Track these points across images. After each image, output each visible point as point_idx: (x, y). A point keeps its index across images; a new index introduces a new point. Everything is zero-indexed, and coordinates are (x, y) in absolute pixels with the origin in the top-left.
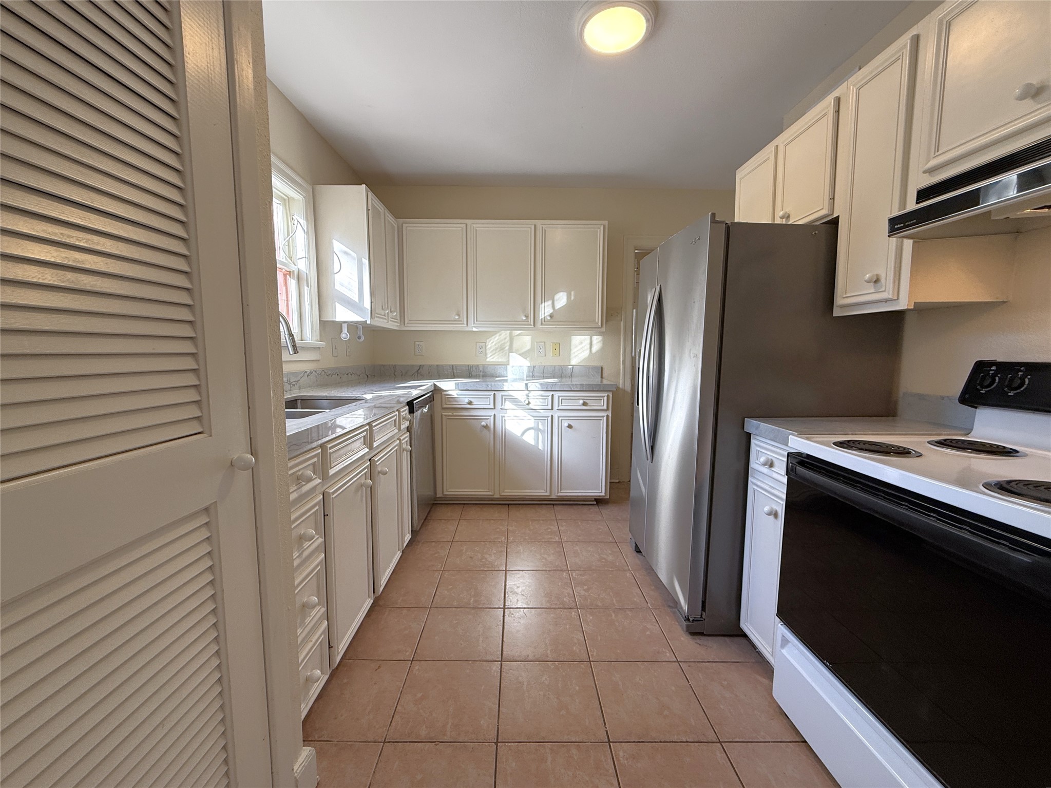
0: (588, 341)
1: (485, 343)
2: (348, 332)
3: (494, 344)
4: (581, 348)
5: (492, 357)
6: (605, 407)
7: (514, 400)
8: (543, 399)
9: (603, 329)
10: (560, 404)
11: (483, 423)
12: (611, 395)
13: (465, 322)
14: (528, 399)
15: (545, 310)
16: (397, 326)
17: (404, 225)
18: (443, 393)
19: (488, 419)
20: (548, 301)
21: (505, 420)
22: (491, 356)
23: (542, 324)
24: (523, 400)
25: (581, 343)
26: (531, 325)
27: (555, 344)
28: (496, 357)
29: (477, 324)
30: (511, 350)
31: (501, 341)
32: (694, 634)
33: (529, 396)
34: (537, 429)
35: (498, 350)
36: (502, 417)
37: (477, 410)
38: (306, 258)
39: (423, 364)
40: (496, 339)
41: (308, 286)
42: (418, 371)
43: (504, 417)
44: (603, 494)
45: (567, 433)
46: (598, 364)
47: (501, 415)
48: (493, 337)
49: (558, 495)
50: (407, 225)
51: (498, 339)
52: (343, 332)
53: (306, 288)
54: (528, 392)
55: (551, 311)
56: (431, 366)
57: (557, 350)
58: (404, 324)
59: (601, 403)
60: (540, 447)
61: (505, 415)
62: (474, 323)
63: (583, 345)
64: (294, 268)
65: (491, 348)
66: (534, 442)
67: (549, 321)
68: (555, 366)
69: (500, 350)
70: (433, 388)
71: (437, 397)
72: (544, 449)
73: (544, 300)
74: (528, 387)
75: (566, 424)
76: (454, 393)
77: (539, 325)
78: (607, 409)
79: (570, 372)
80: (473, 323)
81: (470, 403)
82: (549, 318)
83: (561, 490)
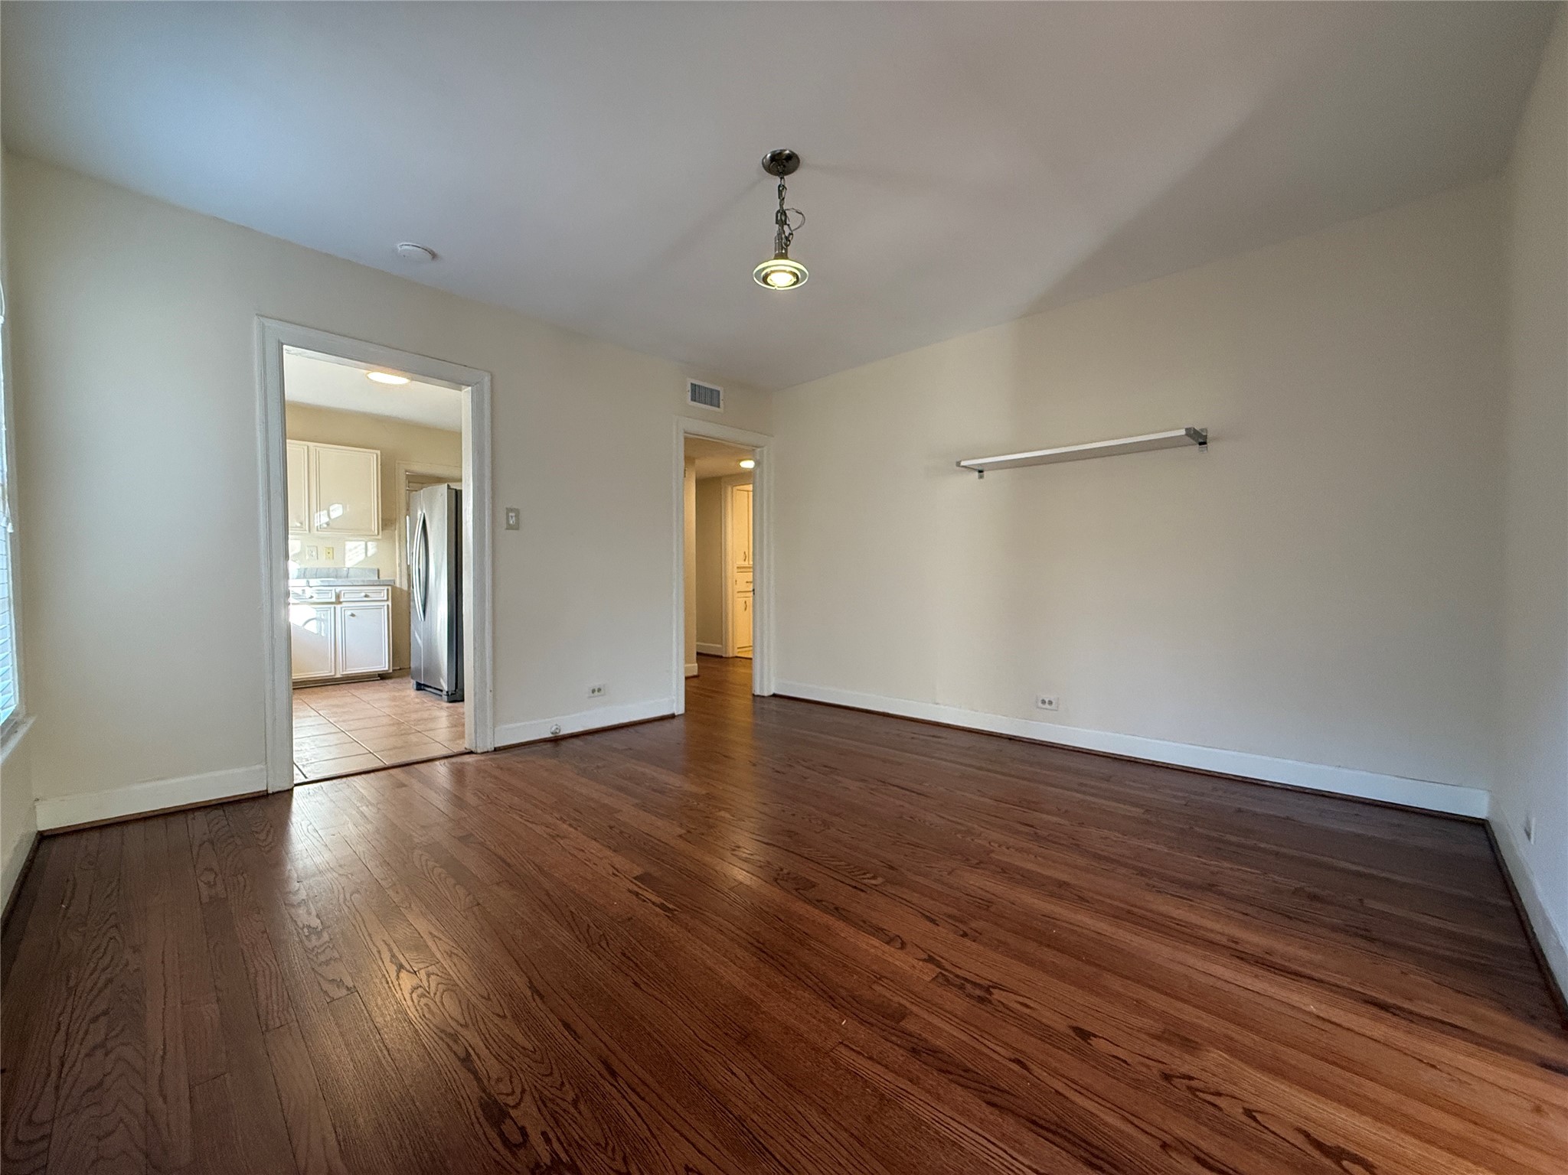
0: (364, 546)
4: (356, 553)
6: (385, 598)
8: (326, 593)
9: (380, 537)
10: (344, 597)
12: (390, 588)
14: (310, 593)
15: (321, 518)
20: (323, 510)
23: (317, 530)
25: (356, 548)
26: (306, 530)
27: (329, 548)
32: (451, 701)
44: (387, 668)
45: (350, 621)
46: (374, 565)
49: (345, 673)
54: (310, 587)
55: (327, 520)
57: (331, 553)
59: (381, 596)
60: (324, 634)
63: (358, 549)
66: (316, 629)
67: (324, 528)
68: (329, 568)
72: (327, 637)
73: (319, 509)
74: (310, 583)
75: (349, 614)
77: (314, 531)
78: (388, 600)
79: (345, 573)
82: (325, 526)
83: (346, 668)
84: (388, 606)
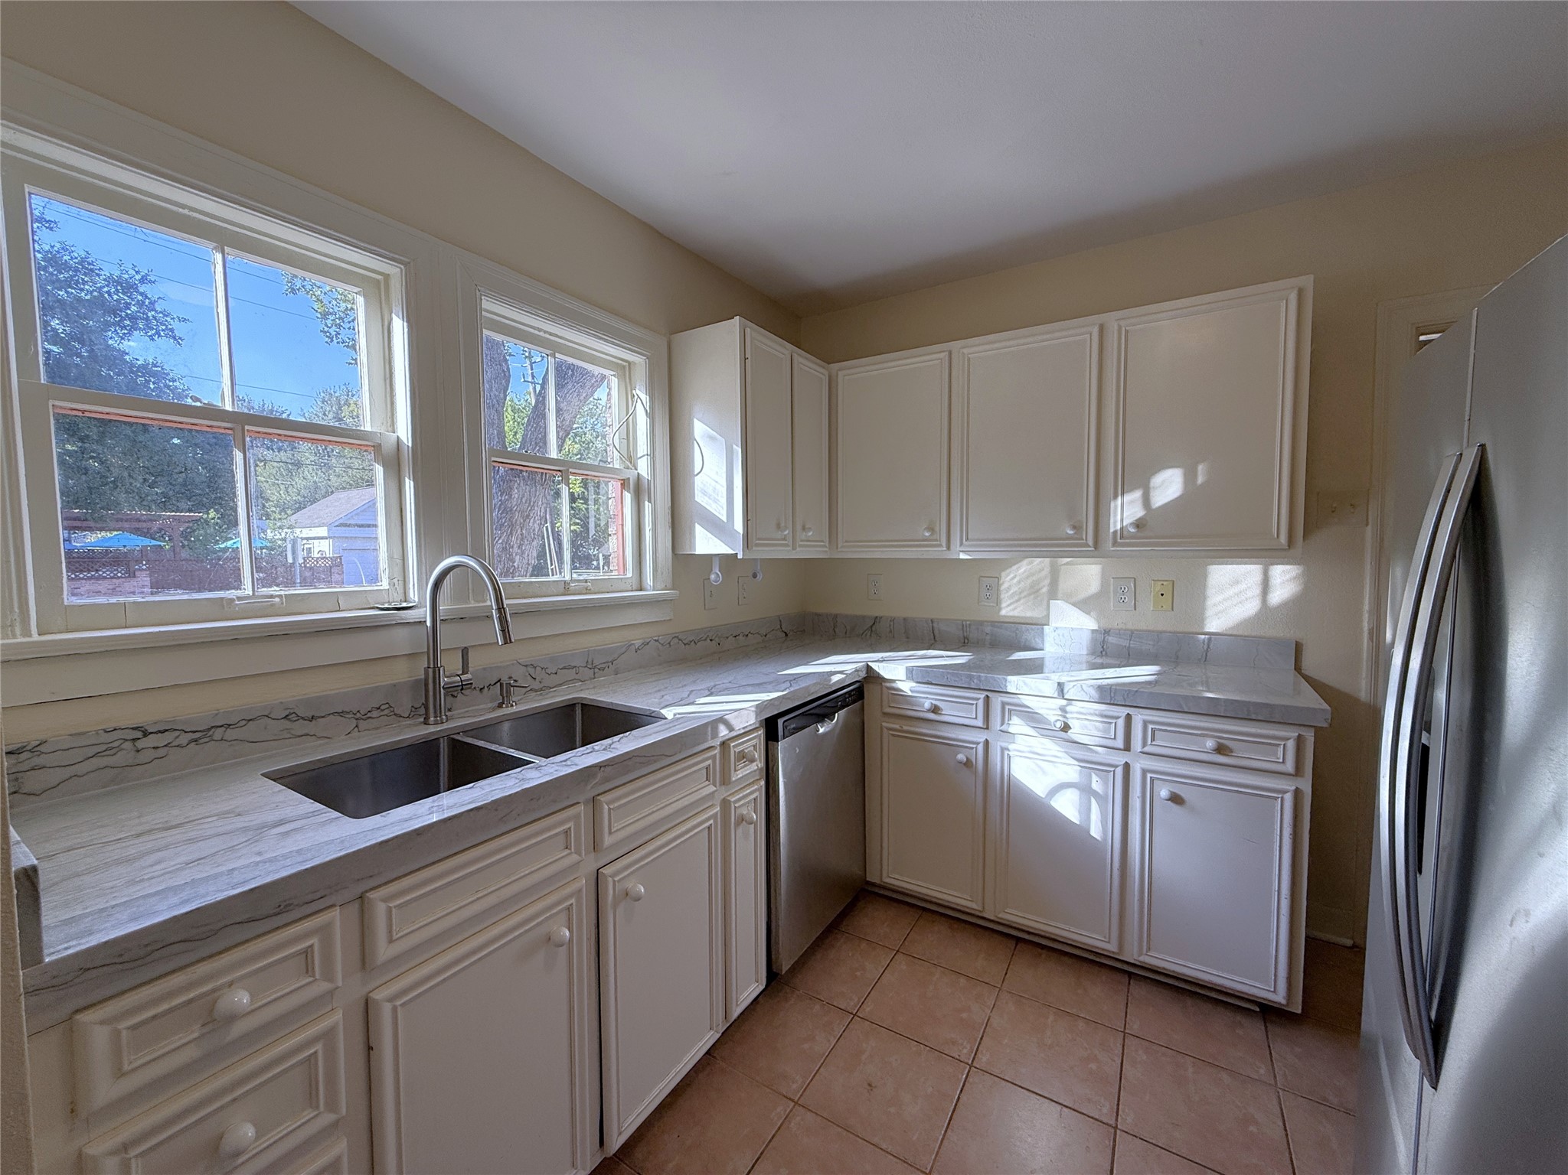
0: (1258, 578)
1: (999, 579)
2: (720, 571)
3: (1015, 580)
4: (1237, 594)
5: (1011, 607)
6: (1289, 767)
7: (1032, 718)
8: (1105, 722)
9: (1298, 551)
10: (1149, 742)
11: (961, 757)
12: (1310, 736)
13: (944, 542)
14: (1065, 717)
15: (1126, 511)
16: (826, 551)
17: (840, 373)
18: (883, 684)
19: (973, 748)
20: (1131, 490)
21: (1009, 757)
22: (1009, 605)
23: (1115, 543)
24: (1052, 719)
25: (1237, 582)
26: (1089, 546)
27: (1162, 582)
28: (1021, 608)
29: (967, 546)
30: (1053, 594)
31: (1033, 574)
33: (1066, 712)
34: (1086, 790)
35: (1025, 593)
36: (1003, 749)
37: (951, 726)
38: (647, 455)
39: (882, 615)
40: (1022, 570)
41: (650, 501)
42: (871, 627)
43: (1008, 750)
44: (1281, 997)
45: (1167, 814)
46: (1291, 634)
47: (999, 744)
48: (1015, 567)
49: (1142, 959)
50: (845, 372)
51: (1025, 571)
52: (713, 571)
53: (647, 503)
54: (1064, 702)
55: (1140, 513)
56: (893, 620)
57: (1168, 596)
58: (837, 548)
59: (1275, 754)
60: (1096, 832)
61: (1011, 747)
62: (961, 544)
63: (1243, 586)
64: (631, 474)
65: (1009, 588)
66: (1077, 814)
67: (1133, 536)
68: (1161, 632)
69: (1029, 595)
70: (863, 674)
71: (870, 691)
72: (1105, 839)
73: (1122, 489)
74: (1065, 691)
75: (1164, 793)
76: (906, 687)
77: (1108, 544)
78: (1298, 771)
79: (1201, 648)
80: (958, 544)
81: (935, 710)
82: (1132, 530)
83: (1149, 949)
84: (1297, 793)
